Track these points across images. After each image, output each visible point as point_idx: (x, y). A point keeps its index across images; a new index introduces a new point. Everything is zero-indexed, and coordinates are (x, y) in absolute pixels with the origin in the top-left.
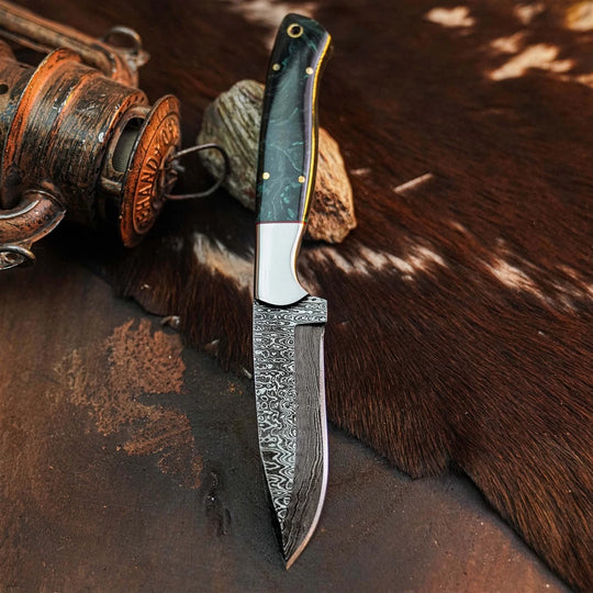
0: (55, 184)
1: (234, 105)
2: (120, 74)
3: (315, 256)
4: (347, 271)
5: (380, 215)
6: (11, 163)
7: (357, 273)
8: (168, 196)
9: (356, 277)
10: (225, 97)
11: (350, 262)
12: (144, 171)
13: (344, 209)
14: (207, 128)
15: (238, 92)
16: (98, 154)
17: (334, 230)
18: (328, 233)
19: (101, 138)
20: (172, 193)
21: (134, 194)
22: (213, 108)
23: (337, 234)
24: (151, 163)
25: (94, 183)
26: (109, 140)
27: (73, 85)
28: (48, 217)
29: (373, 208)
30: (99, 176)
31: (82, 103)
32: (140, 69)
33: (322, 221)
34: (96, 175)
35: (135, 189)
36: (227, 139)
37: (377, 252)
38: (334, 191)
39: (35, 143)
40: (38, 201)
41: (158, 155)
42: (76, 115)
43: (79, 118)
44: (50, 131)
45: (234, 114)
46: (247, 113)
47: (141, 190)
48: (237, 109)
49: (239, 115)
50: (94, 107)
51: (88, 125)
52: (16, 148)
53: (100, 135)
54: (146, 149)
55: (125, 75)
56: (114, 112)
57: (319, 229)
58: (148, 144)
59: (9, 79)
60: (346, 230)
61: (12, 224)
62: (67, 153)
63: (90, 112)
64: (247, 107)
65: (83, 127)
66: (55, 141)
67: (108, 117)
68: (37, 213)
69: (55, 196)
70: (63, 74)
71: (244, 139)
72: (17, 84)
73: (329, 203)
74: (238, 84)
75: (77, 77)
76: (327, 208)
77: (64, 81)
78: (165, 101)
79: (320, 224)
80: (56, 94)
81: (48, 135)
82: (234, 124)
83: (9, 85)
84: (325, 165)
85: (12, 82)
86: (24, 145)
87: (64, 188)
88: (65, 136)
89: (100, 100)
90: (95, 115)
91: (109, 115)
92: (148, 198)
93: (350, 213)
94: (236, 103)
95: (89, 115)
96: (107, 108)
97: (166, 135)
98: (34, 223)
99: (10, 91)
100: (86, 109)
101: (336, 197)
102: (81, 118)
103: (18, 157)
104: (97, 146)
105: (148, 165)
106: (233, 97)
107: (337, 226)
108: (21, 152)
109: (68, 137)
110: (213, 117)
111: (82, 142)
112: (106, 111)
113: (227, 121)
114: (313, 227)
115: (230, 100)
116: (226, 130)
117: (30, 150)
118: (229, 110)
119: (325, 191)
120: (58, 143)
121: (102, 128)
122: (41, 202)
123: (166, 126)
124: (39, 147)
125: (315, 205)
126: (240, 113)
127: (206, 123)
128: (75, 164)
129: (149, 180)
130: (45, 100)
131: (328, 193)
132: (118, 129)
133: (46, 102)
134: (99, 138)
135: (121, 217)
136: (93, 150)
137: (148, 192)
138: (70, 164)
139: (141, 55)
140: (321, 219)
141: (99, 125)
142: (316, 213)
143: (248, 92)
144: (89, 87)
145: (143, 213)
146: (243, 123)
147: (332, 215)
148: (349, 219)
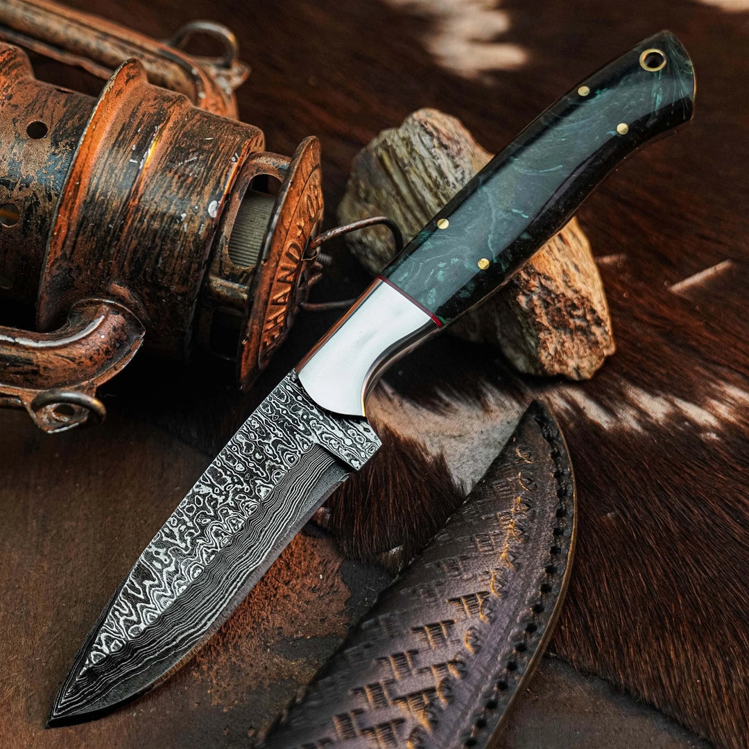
0: (132, 288)
2: (212, 101)
4: (606, 426)
6: (59, 253)
7: (622, 430)
8: (305, 305)
9: (621, 437)
10: (392, 136)
11: (610, 411)
12: (282, 264)
13: (599, 322)
15: (418, 130)
16: (208, 238)
17: (581, 357)
18: (572, 363)
19: (212, 210)
21: (266, 303)
22: (368, 156)
23: (585, 364)
24: (292, 251)
25: (199, 284)
26: (223, 212)
27: (158, 122)
28: (118, 343)
29: (640, 321)
30: (206, 275)
31: (176, 153)
32: (238, 91)
33: (563, 344)
34: (203, 272)
35: (269, 294)
36: (396, 207)
37: (654, 394)
38: (584, 293)
39: (101, 220)
40: (103, 317)
41: (302, 236)
42: (168, 172)
43: (173, 177)
44: (127, 200)
45: (411, 165)
46: (434, 163)
47: (277, 296)
48: (417, 157)
49: (421, 167)
50: (196, 158)
51: (189, 188)
52: (68, 230)
53: (210, 205)
54: (287, 228)
55: (217, 102)
56: (231, 166)
57: (558, 357)
58: (290, 220)
59: (47, 112)
60: (600, 358)
61: (63, 357)
62: (155, 236)
63: (190, 167)
64: (435, 154)
65: (180, 192)
66: (135, 215)
67: (222, 174)
68: (103, 337)
69: (130, 308)
70: (140, 104)
71: (430, 207)
72: (61, 121)
73: (575, 313)
74: (415, 115)
75: (161, 109)
76: (571, 321)
77: (143, 116)
78: (309, 146)
79: (559, 348)
80: (133, 138)
81: (124, 206)
82: (413, 182)
83: (47, 124)
84: (567, 249)
85: (52, 117)
86: (81, 225)
87: (147, 294)
88: (152, 208)
89: (206, 147)
90: (199, 172)
91: (223, 172)
92: (284, 309)
93: (607, 329)
94: (416, 148)
95: (190, 172)
96: (218, 160)
97: (312, 203)
98: (99, 354)
99: (50, 132)
100: (183, 161)
101: (586, 303)
102: (176, 177)
103: (72, 244)
104: (207, 223)
105: (288, 255)
106: (410, 138)
107: (586, 352)
108: (77, 236)
109: (156, 209)
110: (368, 171)
111: (181, 218)
112: (218, 165)
113: (397, 178)
114: (549, 354)
115: (405, 142)
116: (394, 193)
117: (92, 231)
118: (402, 160)
119: (570, 294)
120: (140, 219)
121: (213, 194)
122: (109, 318)
123: (310, 188)
124: (108, 227)
125: (553, 316)
126: (423, 164)
127: (357, 180)
128: (169, 255)
129: (288, 279)
130: (116, 148)
131: (575, 296)
132: (237, 195)
133: (118, 151)
134: (209, 210)
135: (244, 342)
136: (199, 229)
137: (285, 299)
138: (159, 255)
139: (236, 69)
140: (561, 340)
141: (208, 189)
142: (554, 330)
143: (435, 128)
144: (183, 126)
145: (274, 334)
146: (428, 181)
147: (579, 333)
148: (605, 340)
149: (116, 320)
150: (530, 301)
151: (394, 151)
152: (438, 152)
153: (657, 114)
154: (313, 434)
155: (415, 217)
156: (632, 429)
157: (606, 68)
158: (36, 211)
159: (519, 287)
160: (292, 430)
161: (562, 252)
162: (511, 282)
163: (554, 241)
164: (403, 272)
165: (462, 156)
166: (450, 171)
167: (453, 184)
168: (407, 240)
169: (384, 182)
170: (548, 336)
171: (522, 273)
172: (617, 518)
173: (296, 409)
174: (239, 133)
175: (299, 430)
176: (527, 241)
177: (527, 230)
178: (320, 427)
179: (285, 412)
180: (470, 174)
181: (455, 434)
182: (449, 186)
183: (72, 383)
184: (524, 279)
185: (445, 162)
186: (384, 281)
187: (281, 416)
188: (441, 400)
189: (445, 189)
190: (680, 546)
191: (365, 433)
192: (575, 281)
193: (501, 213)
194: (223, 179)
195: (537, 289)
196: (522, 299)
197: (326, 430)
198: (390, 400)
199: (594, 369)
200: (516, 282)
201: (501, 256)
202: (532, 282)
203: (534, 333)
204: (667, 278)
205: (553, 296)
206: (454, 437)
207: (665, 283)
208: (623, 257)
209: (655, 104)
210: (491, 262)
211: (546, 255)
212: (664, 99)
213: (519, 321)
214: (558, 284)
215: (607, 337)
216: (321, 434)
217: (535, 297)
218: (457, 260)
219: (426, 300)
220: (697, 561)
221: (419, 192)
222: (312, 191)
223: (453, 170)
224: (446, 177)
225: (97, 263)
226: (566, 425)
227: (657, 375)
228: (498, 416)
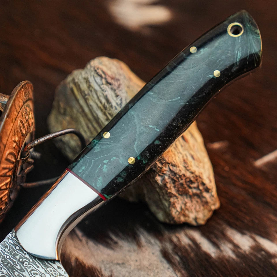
1: (90, 86)
3: (179, 240)
4: (213, 255)
5: (243, 193)
7: (224, 257)
8: (24, 185)
9: (223, 261)
10: (79, 75)
11: (216, 245)
12: (3, 165)
13: (207, 190)
14: (59, 106)
15: (93, 73)
17: (197, 212)
18: (192, 216)
20: (28, 181)
22: (65, 86)
23: (200, 216)
24: (10, 157)
29: (235, 185)
33: (185, 204)
36: (82, 119)
37: (243, 234)
38: (197, 173)
41: (16, 147)
45: (89, 95)
46: (103, 94)
49: (95, 96)
54: (5, 143)
57: (183, 212)
58: (7, 138)
60: (209, 211)
64: (103, 88)
71: (101, 121)
73: (192, 186)
74: (92, 63)
76: (190, 190)
78: (21, 89)
79: (183, 207)
82: (91, 105)
84: (187, 145)
92: (7, 192)
93: (213, 194)
94: (92, 84)
97: (23, 125)
101: (199, 179)
105: (7, 160)
106: (88, 78)
107: (200, 208)
110: (65, 96)
113: (82, 102)
114: (177, 211)
115: (85, 81)
116: (80, 110)
118: (84, 92)
119: (188, 174)
123: (22, 115)
125: (178, 188)
126: (97, 94)
127: (58, 102)
129: (8, 174)
131: (192, 175)
137: (6, 186)
140: (184, 202)
142: (179, 196)
143: (104, 72)
145: (1, 207)
146: (100, 105)
147: (196, 197)
148: (213, 200)
150: (164, 179)
151: (79, 86)
152: (105, 87)
153: (238, 64)
154: (26, 271)
155: (93, 126)
156: (229, 257)
157: (207, 35)
159: (156, 171)
160: (12, 269)
161: (184, 147)
162: (151, 169)
163: (179, 140)
164: (82, 166)
165: (120, 89)
166: (113, 99)
167: (115, 107)
168: (88, 140)
170: (176, 200)
171: (158, 163)
173: (15, 255)
175: (17, 269)
176: (159, 145)
177: (158, 138)
178: (30, 267)
179: (8, 257)
180: (126, 100)
181: (120, 262)
182: (112, 108)
184: (159, 167)
185: (110, 94)
186: (69, 172)
187: (6, 260)
188: (111, 239)
189: (110, 110)
191: (59, 270)
192: (191, 166)
193: (142, 128)
195: (167, 172)
196: (159, 179)
197: (34, 268)
198: (80, 240)
199: (206, 218)
200: (154, 169)
201: (142, 154)
202: (164, 168)
203: (167, 198)
204: (252, 156)
205: (177, 176)
206: (119, 264)
207: (251, 160)
208: (226, 144)
209: (237, 57)
210: (136, 159)
211: (173, 150)
212: (242, 54)
213: (157, 191)
214: (181, 169)
216: (31, 271)
217: (166, 177)
218: (115, 158)
219: (96, 184)
221: (95, 112)
222: (24, 117)
223: (115, 98)
224: (110, 103)
226: (189, 254)
227: (246, 221)
228: (146, 250)
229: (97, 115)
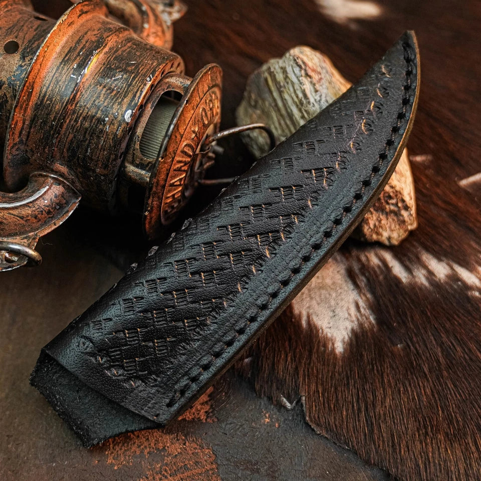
0: (69, 167)
1: (286, 77)
2: (153, 30)
3: (368, 259)
4: (404, 280)
5: (444, 214)
6: (17, 140)
7: (416, 283)
8: (203, 181)
9: (414, 287)
10: (275, 64)
11: (408, 270)
12: (177, 158)
13: (406, 208)
14: (250, 97)
15: (292, 63)
16: (123, 137)
17: (392, 231)
18: (385, 234)
19: (128, 116)
20: (207, 178)
21: (164, 187)
22: (259, 75)
23: (395, 235)
24: (186, 150)
25: (116, 170)
26: (137, 119)
27: (97, 47)
28: (58, 206)
29: (436, 205)
30: (123, 162)
31: (107, 70)
32: (175, 24)
33: (380, 221)
34: (119, 161)
35: (166, 181)
36: (274, 115)
37: (440, 260)
38: (398, 188)
39: (47, 118)
40: (48, 187)
41: (196, 138)
42: (98, 86)
43: (102, 90)
44: (66, 105)
45: (284, 87)
46: (301, 88)
47: (173, 181)
48: (290, 82)
49: (292, 89)
50: (121, 76)
51: (113, 99)
52: (24, 123)
53: (127, 113)
54: (182, 133)
55: (158, 31)
56: (145, 85)
57: (376, 230)
58: (185, 127)
59: (21, 34)
60: (405, 231)
61: (14, 215)
62: (85, 133)
63: (116, 83)
64: (301, 81)
65: (106, 101)
66: (72, 117)
67: (138, 90)
68: (46, 202)
69: (68, 181)
70: (86, 33)
71: (296, 118)
72: (30, 41)
73: (390, 201)
74: (292, 51)
75: (102, 38)
76: (387, 207)
77: (86, 42)
78: (206, 72)
79: (377, 224)
80: (75, 58)
81: (64, 109)
82: (285, 99)
83: (20, 43)
85: (24, 38)
86: (33, 120)
87: (80, 172)
88: (85, 112)
89: (129, 69)
90: (122, 87)
91: (139, 88)
92: (180, 189)
93: (412, 213)
94: (289, 75)
95: (115, 87)
96: (137, 79)
97: (206, 114)
98: (42, 214)
99: (20, 50)
100: (111, 79)
101: (399, 195)
102: (105, 89)
103: (27, 133)
104: (123, 126)
105: (183, 152)
106: (285, 68)
107: (396, 227)
108: (30, 128)
109: (87, 113)
110: (258, 87)
111: (104, 121)
112: (136, 83)
113: (276, 94)
114: (370, 228)
115: (282, 71)
116: (273, 104)
117: (41, 126)
118: (279, 83)
119: (388, 189)
120: (76, 119)
121: (130, 104)
122: (52, 188)
123: (206, 102)
124: (52, 124)
125: (374, 203)
126: (294, 87)
127: (250, 93)
128: (95, 147)
129: (183, 168)
130: (62, 66)
131: (391, 190)
132: (150, 105)
133: (63, 68)
134: (125, 117)
135: (147, 213)
136: (117, 130)
137: (181, 182)
138: (88, 146)
139: (177, 7)
140: (379, 219)
141: (127, 100)
142: (375, 212)
143: (304, 63)
144: (117, 51)
145: (173, 204)
146: (296, 99)
147: (392, 215)
148: (410, 220)
149: (57, 190)
151: (275, 75)
152: (303, 79)
155: (286, 123)
156: (422, 284)
158: (6, 106)
165: (321, 83)
166: (311, 94)
167: (313, 104)
168: (279, 139)
169: (267, 95)
170: (370, 216)
172: (404, 349)
174: (157, 59)
182: (310, 104)
183: (21, 234)
185: (308, 87)
189: (307, 106)
190: (445, 373)
192: (392, 180)
194: (138, 94)
199: (400, 239)
204: (457, 175)
207: (456, 179)
208: (430, 157)
215: (411, 218)
220: (455, 386)
221: (289, 107)
222: (208, 104)
223: (314, 94)
224: (308, 98)
225: (44, 149)
226: (377, 277)
227: (444, 246)
228: (331, 266)
229: (291, 111)
